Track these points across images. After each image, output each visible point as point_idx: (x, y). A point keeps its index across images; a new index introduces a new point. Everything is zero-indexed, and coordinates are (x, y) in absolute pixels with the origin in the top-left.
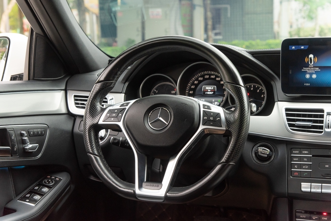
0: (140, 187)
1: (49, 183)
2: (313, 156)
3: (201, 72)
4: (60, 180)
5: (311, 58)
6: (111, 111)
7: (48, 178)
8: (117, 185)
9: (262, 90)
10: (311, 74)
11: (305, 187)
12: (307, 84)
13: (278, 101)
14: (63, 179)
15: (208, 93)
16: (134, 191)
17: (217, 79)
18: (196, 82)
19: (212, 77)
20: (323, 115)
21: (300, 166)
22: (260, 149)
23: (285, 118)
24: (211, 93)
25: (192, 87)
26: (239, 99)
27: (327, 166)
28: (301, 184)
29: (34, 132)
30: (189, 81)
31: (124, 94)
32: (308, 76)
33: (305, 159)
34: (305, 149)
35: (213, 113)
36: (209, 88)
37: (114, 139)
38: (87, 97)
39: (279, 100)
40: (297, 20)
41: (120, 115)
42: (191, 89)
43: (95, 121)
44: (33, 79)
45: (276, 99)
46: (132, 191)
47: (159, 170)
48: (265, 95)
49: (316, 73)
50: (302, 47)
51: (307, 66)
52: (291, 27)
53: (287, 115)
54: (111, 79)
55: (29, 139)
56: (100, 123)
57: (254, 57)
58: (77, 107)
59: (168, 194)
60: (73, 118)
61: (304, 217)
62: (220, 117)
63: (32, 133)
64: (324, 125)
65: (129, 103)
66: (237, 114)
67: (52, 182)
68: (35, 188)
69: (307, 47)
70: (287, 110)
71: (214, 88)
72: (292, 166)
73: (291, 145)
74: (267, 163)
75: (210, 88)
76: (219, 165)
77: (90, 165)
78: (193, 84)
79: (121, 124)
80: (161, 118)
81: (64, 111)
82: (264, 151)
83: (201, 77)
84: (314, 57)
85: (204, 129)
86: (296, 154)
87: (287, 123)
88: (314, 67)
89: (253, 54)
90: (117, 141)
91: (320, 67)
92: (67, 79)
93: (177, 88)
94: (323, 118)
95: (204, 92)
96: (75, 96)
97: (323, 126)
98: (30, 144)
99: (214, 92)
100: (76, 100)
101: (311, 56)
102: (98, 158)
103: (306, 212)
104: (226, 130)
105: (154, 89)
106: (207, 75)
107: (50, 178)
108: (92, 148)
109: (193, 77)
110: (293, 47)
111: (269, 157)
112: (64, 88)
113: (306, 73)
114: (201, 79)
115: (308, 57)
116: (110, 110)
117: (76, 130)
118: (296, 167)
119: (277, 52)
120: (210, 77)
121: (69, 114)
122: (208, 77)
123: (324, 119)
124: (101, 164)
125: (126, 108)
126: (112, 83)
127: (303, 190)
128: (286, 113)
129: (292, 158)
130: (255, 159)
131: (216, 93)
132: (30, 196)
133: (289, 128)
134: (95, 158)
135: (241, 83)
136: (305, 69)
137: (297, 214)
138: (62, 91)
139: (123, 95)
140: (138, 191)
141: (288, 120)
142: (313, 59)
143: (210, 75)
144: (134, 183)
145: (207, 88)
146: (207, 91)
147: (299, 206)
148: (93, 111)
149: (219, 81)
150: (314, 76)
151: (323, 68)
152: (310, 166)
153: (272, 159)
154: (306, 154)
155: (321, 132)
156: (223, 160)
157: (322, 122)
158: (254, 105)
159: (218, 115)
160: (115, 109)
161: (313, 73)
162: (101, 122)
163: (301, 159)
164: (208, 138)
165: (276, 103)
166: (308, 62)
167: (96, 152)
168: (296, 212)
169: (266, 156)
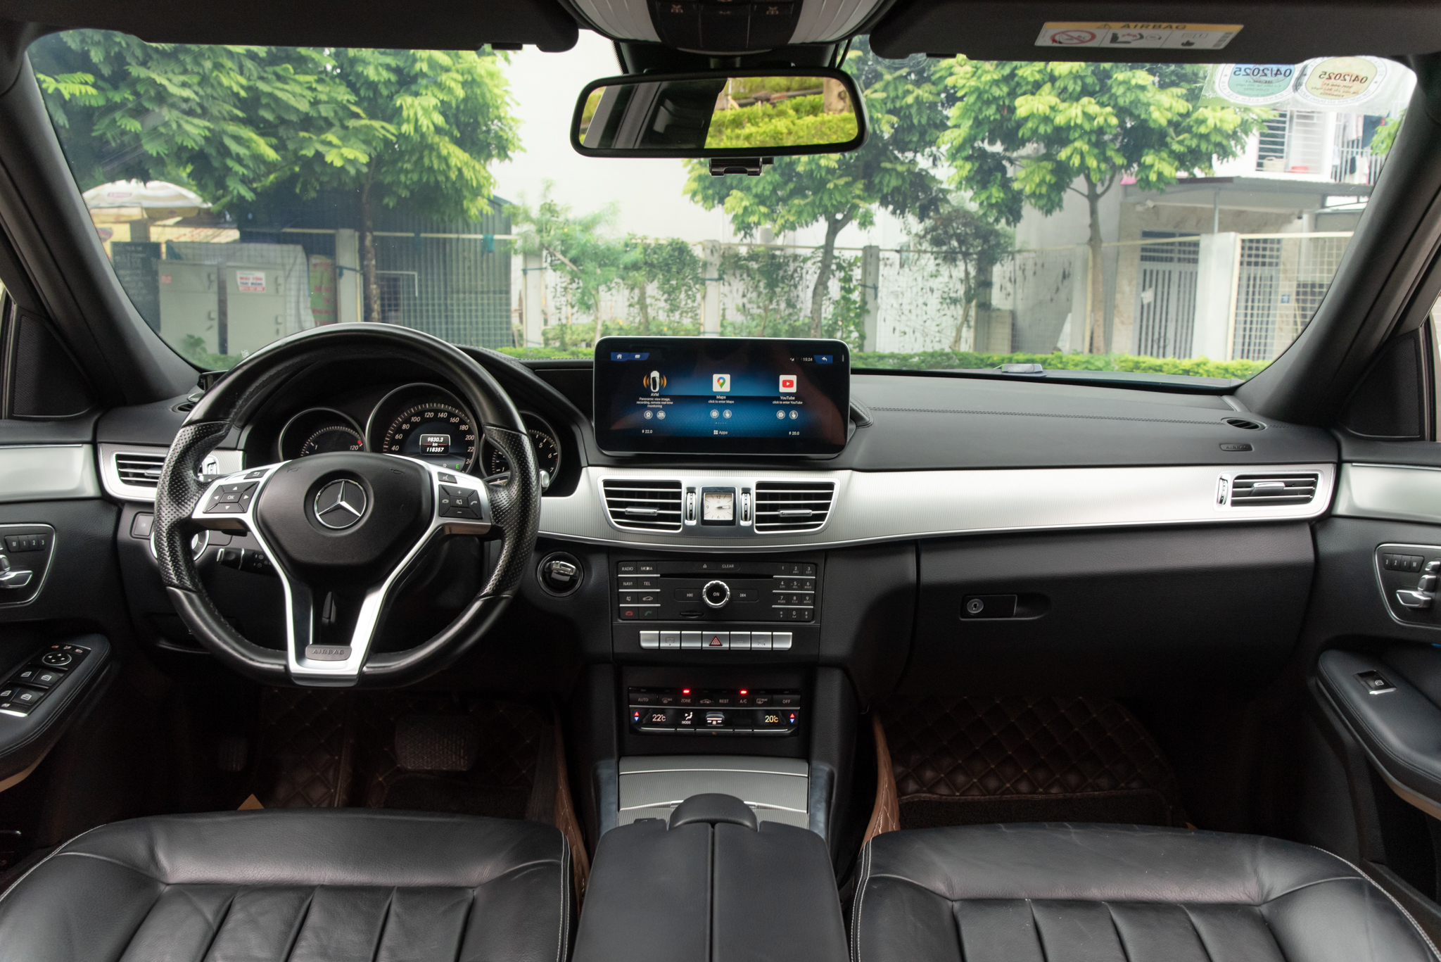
0: (300, 656)
1: (58, 660)
2: (662, 576)
3: (417, 405)
4: (86, 653)
5: (654, 379)
6: (223, 490)
7: (55, 649)
8: (243, 655)
9: (548, 443)
10: (655, 411)
11: (649, 639)
12: (647, 432)
13: (589, 465)
14: (92, 650)
15: (433, 450)
16: (286, 667)
17: (453, 420)
18: (405, 427)
19: (442, 415)
20: (680, 493)
21: (637, 598)
22: (557, 565)
23: (605, 499)
24: (439, 450)
25: (397, 437)
26: (519, 460)
27: (690, 595)
28: (639, 635)
29: (19, 543)
30: (391, 425)
31: (241, 453)
32: (648, 415)
33: (647, 583)
34: (646, 562)
35: (464, 490)
36: (434, 439)
37: (227, 553)
38: (162, 460)
39: (590, 463)
40: (559, 309)
41: (246, 497)
42: (394, 442)
43: (185, 513)
44: (11, 417)
45: (584, 462)
46: (282, 668)
47: (329, 618)
48: (558, 453)
49: (665, 408)
50: (637, 356)
51: (647, 393)
52: (546, 322)
53: (608, 494)
54: (221, 416)
55: (9, 558)
56: (195, 516)
57: (537, 374)
58: (125, 482)
59: (365, 669)
60: (115, 509)
61: (646, 700)
62: (478, 499)
63: (14, 544)
64: (682, 512)
65: (267, 470)
66: (515, 490)
67: (67, 659)
68: (23, 675)
69: (646, 355)
70: (607, 483)
71: (446, 440)
72: (621, 598)
73: (617, 555)
74: (569, 593)
75: (437, 439)
76: (478, 599)
77: (176, 615)
78: (399, 430)
79: (248, 518)
80: (344, 504)
81: (91, 490)
82: (564, 568)
83: (416, 414)
84: (661, 377)
85: (443, 526)
86: (627, 573)
87: (608, 509)
88: (660, 397)
89: (533, 367)
90: (233, 557)
91: (673, 398)
92: (95, 418)
93: (366, 438)
94: (680, 499)
95: (424, 448)
96: (119, 457)
97: (680, 515)
98: (12, 570)
99: (446, 447)
100: (120, 466)
101: (655, 374)
102: (194, 596)
103: (649, 690)
104: (492, 526)
105: (310, 442)
106: (430, 411)
107: (61, 650)
108: (178, 574)
109: (399, 416)
110: (620, 356)
111: (573, 580)
112: (89, 438)
113: (645, 407)
114: (415, 419)
115: (649, 376)
116: (221, 487)
117: (124, 534)
118: (628, 599)
119: (587, 365)
120: (436, 415)
121: (105, 498)
122: (431, 415)
123: (683, 501)
124: (202, 610)
125: (258, 483)
126: (222, 426)
127: (644, 644)
128: (605, 490)
129: (619, 583)
130: (543, 586)
131: (451, 451)
132: (11, 695)
133: (613, 520)
134: (187, 596)
135: (521, 426)
136: (643, 401)
137: (632, 696)
138: (85, 446)
139: (239, 455)
140: (294, 667)
141: (611, 504)
142: (658, 380)
143: (436, 411)
144: (284, 647)
145: (429, 439)
146: (431, 446)
147: (634, 678)
148: (178, 490)
149: (457, 425)
150: (661, 415)
151: (679, 400)
152: (656, 598)
153: (578, 586)
154: (648, 572)
155: (677, 528)
156: (488, 589)
157: (678, 507)
158: (543, 473)
159: (473, 494)
160: (234, 485)
161: (658, 409)
162: (198, 514)
163: (638, 583)
164: (446, 545)
165: (584, 470)
166: (649, 387)
167: (188, 583)
168: (629, 692)
169: (567, 579)
